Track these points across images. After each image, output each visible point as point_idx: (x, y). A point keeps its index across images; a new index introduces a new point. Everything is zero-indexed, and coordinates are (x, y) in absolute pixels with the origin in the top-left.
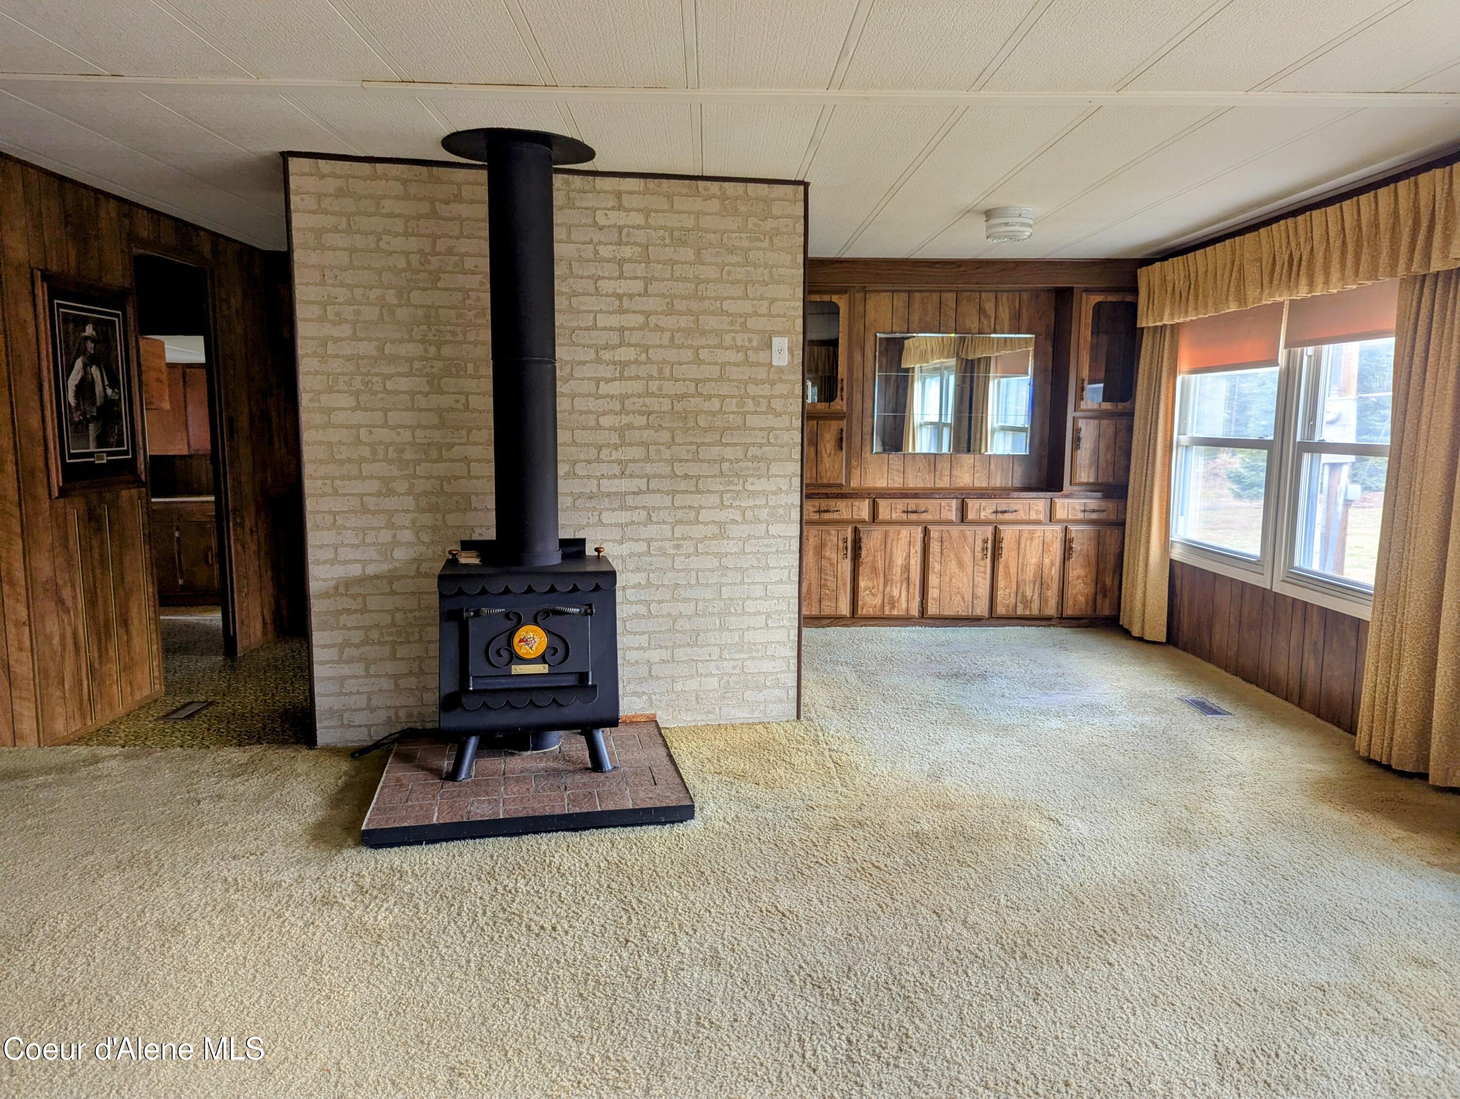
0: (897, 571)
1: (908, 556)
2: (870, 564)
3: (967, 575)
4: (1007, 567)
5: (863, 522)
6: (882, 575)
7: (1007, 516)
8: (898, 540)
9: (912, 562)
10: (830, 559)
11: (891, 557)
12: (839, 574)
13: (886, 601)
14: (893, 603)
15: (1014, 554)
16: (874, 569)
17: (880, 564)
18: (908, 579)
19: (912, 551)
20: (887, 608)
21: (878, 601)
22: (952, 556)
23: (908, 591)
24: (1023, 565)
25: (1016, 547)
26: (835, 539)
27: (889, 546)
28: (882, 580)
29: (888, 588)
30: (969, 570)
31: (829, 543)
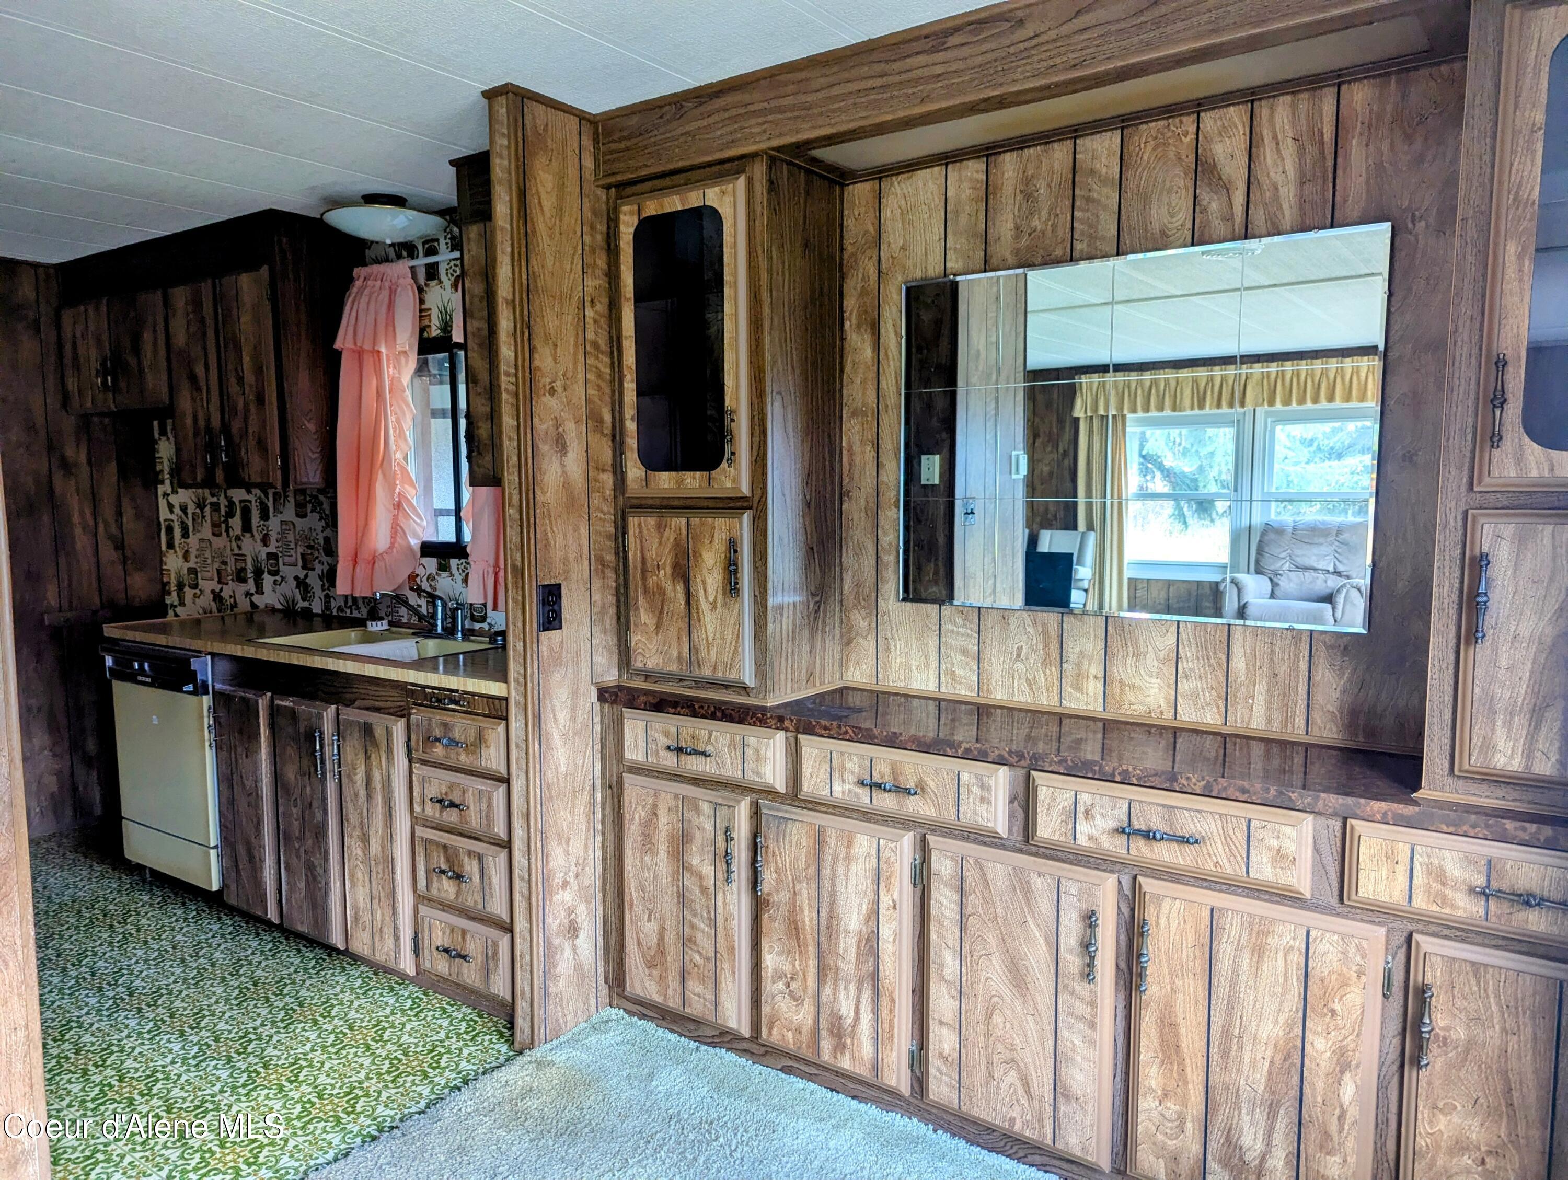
0: (848, 945)
1: (874, 913)
2: (784, 910)
3: (1036, 1014)
4: (1168, 1025)
5: (771, 793)
6: (812, 950)
7: (1166, 854)
8: (848, 859)
9: (886, 932)
10: (701, 877)
11: (833, 903)
12: (720, 919)
13: (824, 1024)
14: (839, 1033)
15: (1193, 987)
16: (794, 927)
17: (807, 918)
18: (875, 977)
19: (885, 900)
20: (826, 1045)
21: (803, 1016)
22: (992, 940)
23: (876, 1011)
24: (1226, 1033)
25: (1199, 965)
26: (709, 826)
27: (826, 871)
28: (812, 963)
29: (828, 991)
30: (1044, 999)
31: (698, 835)
